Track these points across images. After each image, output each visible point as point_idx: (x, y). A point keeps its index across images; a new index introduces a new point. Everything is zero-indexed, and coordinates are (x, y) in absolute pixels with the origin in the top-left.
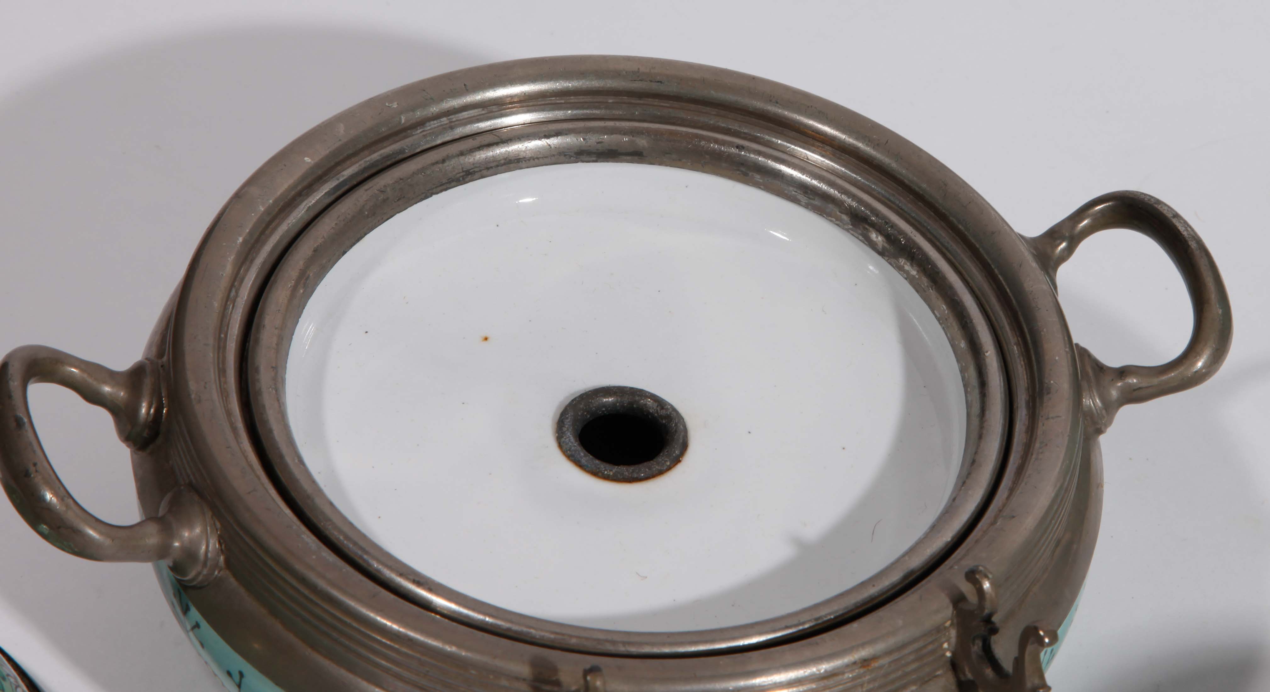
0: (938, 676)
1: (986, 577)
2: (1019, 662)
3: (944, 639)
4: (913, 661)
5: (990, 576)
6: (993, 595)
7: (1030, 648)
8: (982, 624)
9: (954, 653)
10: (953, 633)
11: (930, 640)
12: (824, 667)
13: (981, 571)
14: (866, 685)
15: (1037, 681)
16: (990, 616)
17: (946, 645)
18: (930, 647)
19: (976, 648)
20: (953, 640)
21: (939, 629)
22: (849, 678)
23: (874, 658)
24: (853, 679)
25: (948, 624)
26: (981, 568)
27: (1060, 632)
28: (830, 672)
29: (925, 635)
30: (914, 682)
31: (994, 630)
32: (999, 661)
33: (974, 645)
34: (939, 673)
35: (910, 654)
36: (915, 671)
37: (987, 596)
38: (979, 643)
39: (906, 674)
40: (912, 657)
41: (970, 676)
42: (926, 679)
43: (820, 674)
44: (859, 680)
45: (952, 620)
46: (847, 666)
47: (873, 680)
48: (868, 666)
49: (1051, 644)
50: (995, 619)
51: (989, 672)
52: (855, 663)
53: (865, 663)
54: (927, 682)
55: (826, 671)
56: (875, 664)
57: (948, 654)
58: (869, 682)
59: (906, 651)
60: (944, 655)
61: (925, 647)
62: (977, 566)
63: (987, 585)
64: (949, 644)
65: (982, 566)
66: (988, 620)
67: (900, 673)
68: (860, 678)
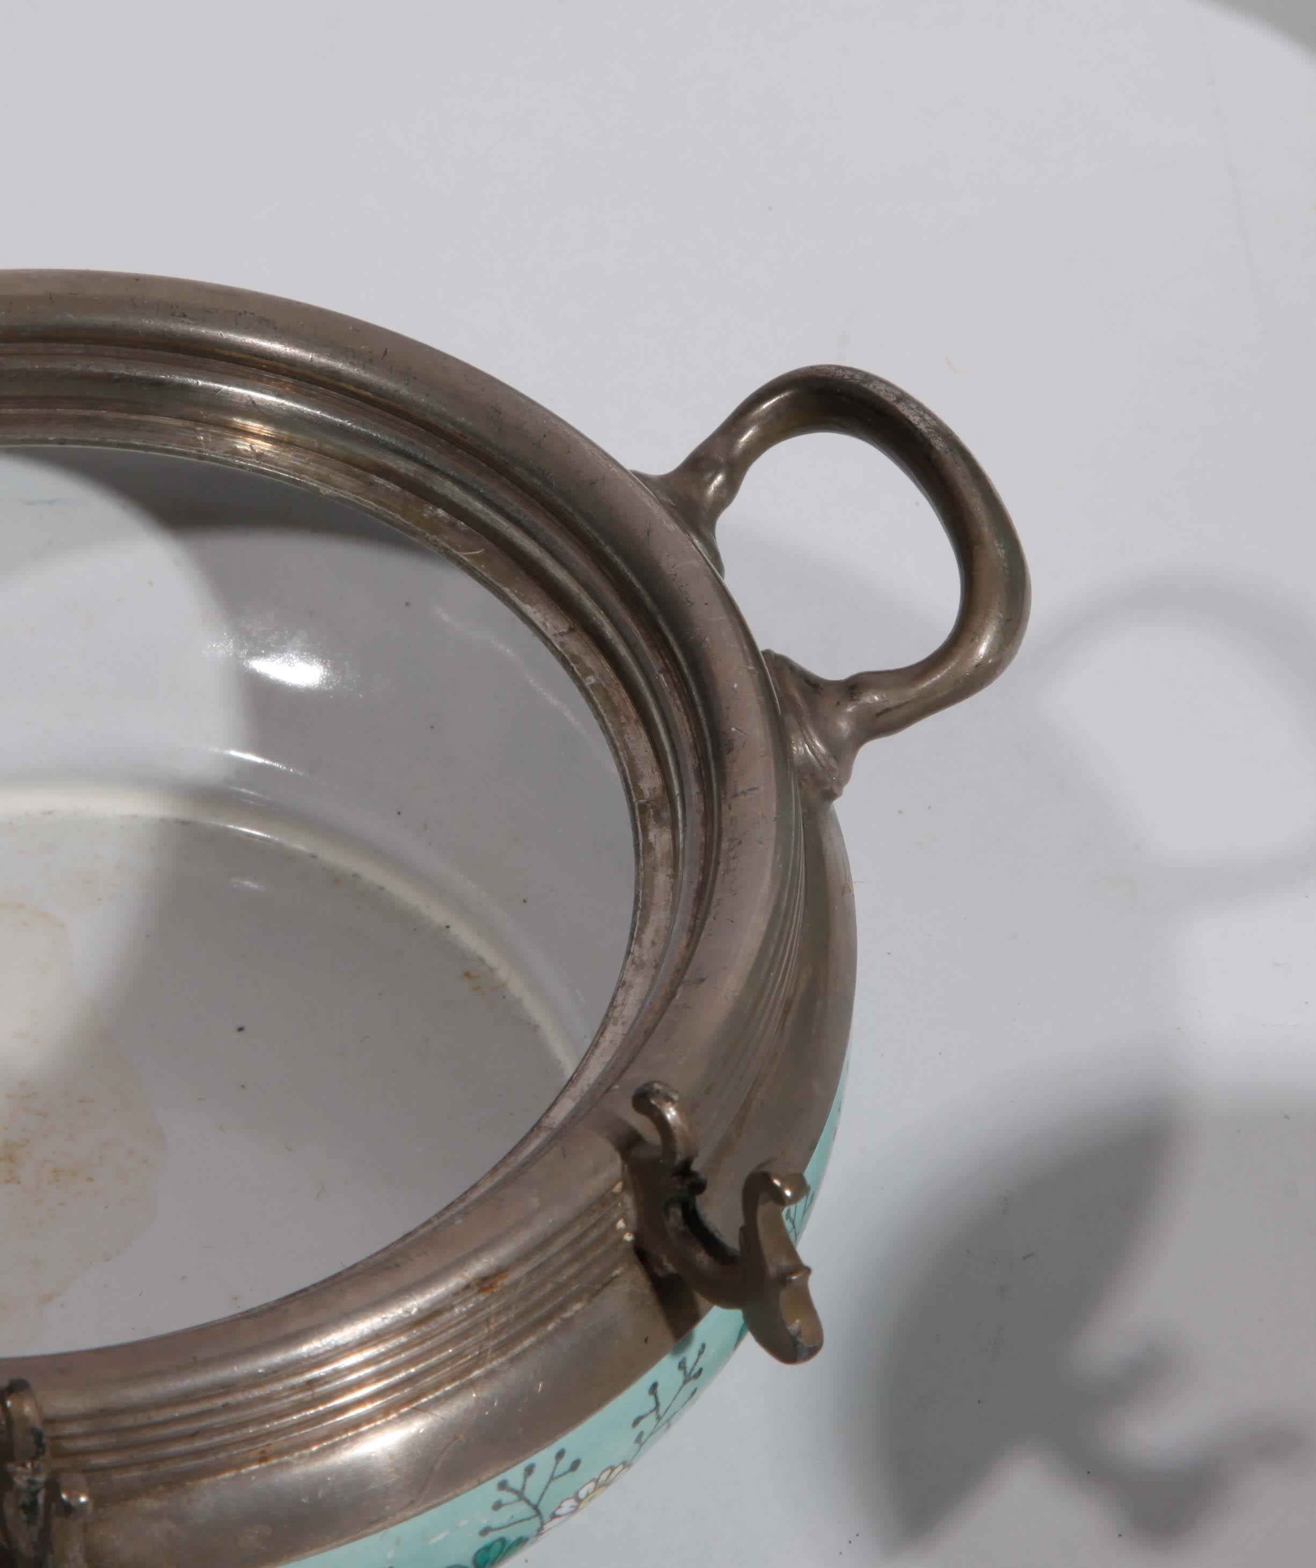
0: (617, 1276)
1: (669, 1099)
2: (749, 1233)
3: (615, 1216)
4: (568, 1264)
5: (675, 1097)
6: (686, 1128)
7: (763, 1210)
8: (675, 1179)
9: (638, 1236)
10: (628, 1201)
11: (593, 1220)
12: (415, 1304)
13: (658, 1091)
14: (493, 1320)
15: (785, 1263)
16: (687, 1163)
17: (621, 1224)
18: (594, 1234)
19: (675, 1217)
20: (632, 1214)
21: (604, 1200)
22: (461, 1313)
23: (500, 1272)
24: (471, 1313)
25: (618, 1187)
26: (657, 1086)
27: (809, 1174)
28: (428, 1309)
29: (581, 1215)
30: (576, 1297)
31: (698, 1187)
32: (717, 1235)
33: (667, 1215)
34: (617, 1272)
35: (562, 1251)
36: (575, 1277)
37: (676, 1132)
38: (676, 1213)
39: (560, 1288)
40: (565, 1257)
41: (671, 1268)
42: (597, 1287)
43: (411, 1317)
44: (481, 1314)
45: (623, 1179)
46: (456, 1294)
47: (506, 1308)
48: (491, 1287)
49: (795, 1199)
50: (696, 1167)
51: (702, 1258)
52: (467, 1287)
53: (484, 1283)
54: (599, 1291)
55: (420, 1310)
56: (506, 1281)
57: (628, 1237)
58: (498, 1314)
59: (553, 1249)
60: (621, 1240)
61: (584, 1234)
62: (649, 1084)
63: (671, 1114)
64: (626, 1222)
65: (658, 1082)
66: (685, 1170)
67: (549, 1287)
68: (482, 1310)
